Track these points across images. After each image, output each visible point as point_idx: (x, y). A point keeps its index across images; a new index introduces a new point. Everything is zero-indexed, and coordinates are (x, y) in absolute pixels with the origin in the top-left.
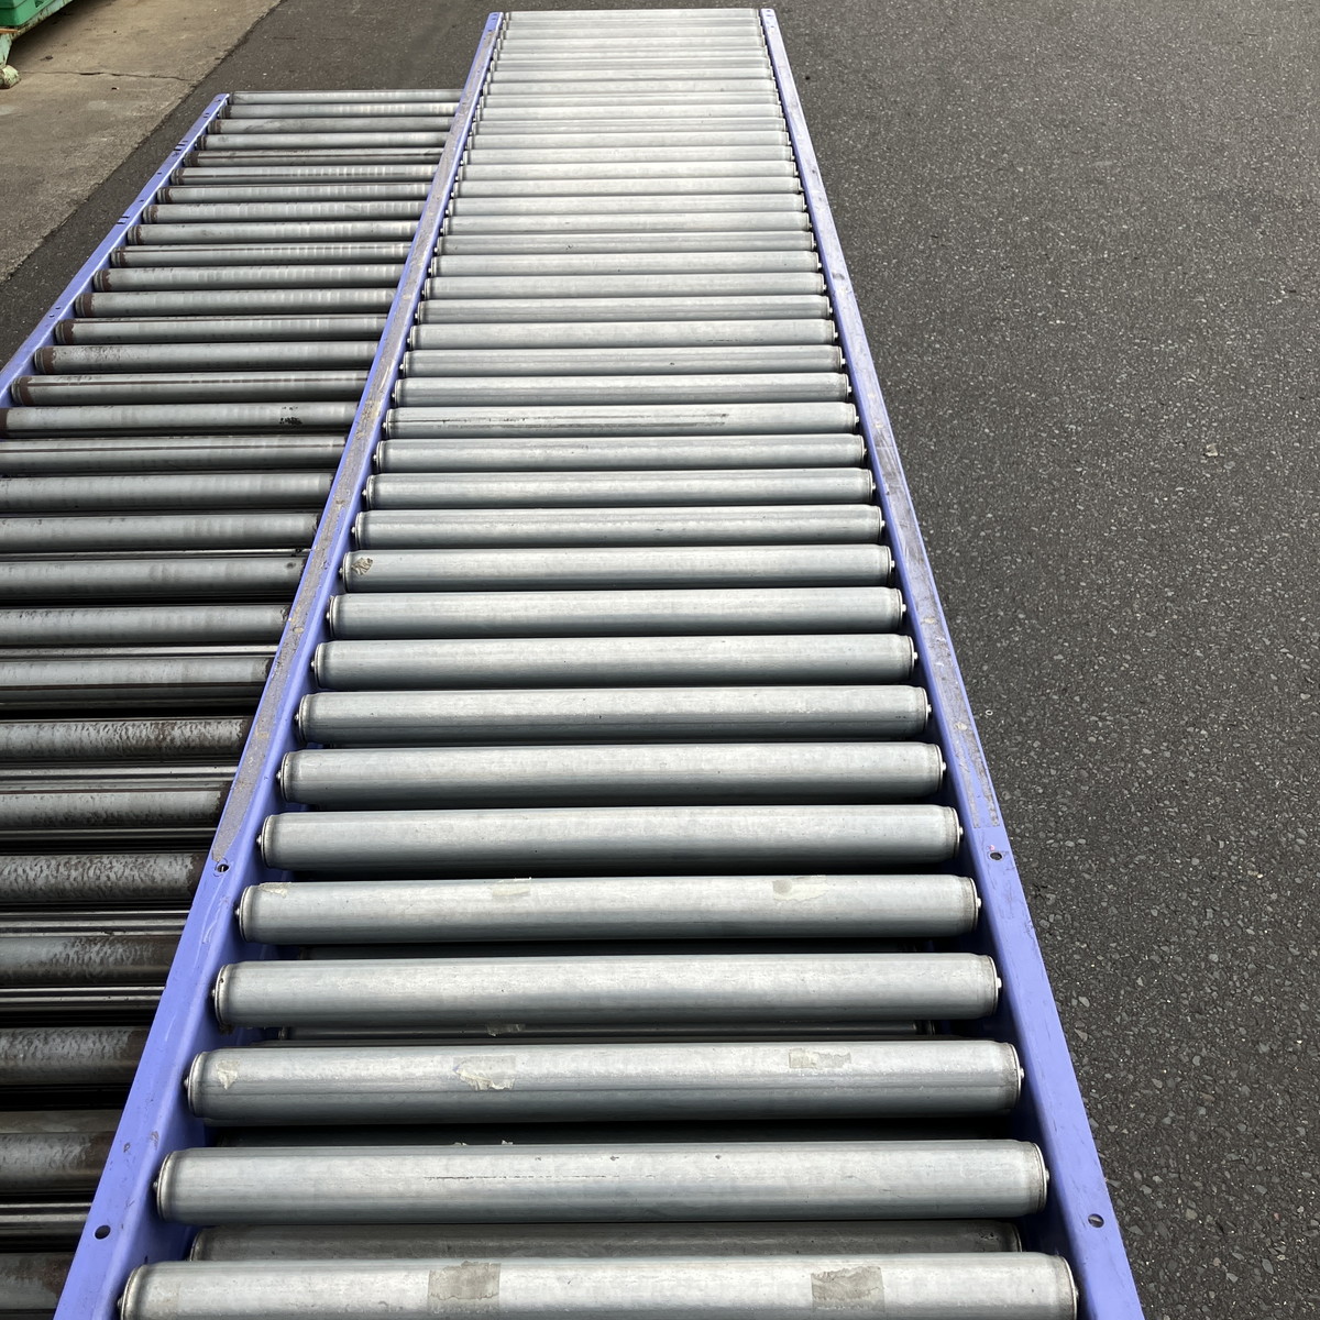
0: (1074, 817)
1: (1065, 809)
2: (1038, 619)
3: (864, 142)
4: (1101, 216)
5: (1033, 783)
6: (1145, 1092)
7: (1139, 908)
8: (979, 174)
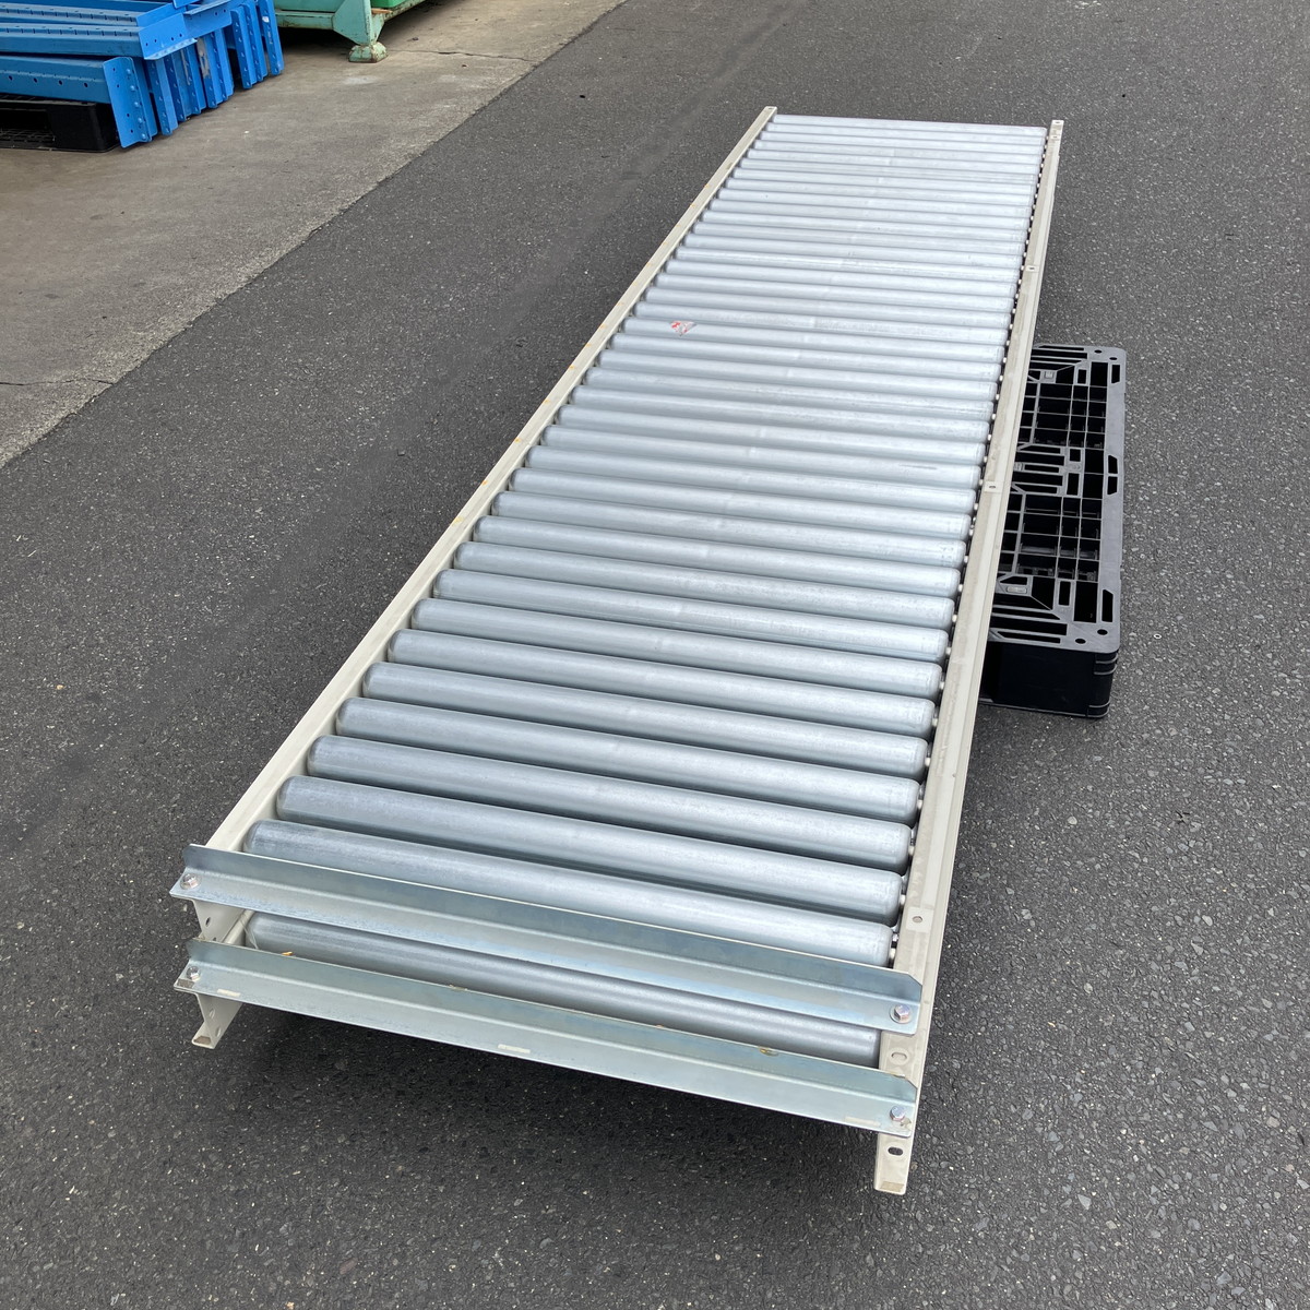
0: (1238, 758)
1: (1231, 750)
2: (1246, 581)
3: (1169, 142)
5: (1203, 723)
6: (1251, 1008)
7: (1287, 848)
8: (1285, 176)
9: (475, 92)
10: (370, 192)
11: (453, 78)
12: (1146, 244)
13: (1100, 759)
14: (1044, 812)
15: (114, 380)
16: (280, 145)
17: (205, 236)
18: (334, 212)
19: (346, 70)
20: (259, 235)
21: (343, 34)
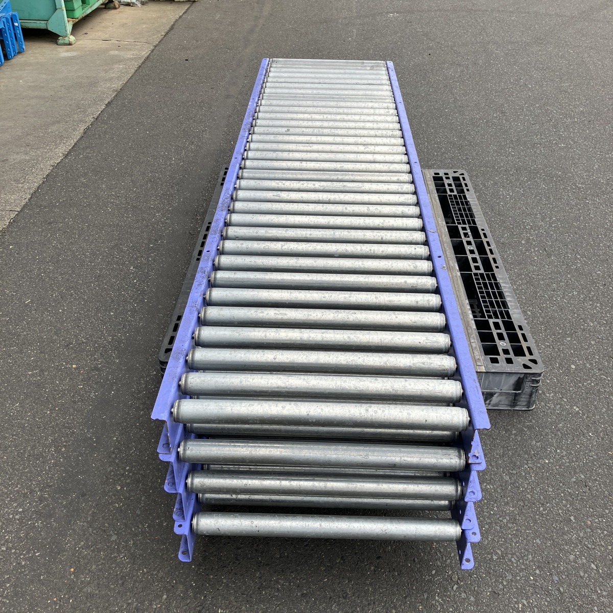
2: (586, 257)
3: (458, 74)
4: (570, 105)
5: (601, 320)
10: (104, 109)
11: (117, 52)
12: (472, 118)
13: (570, 339)
14: (560, 364)
17: (28, 135)
18: (90, 119)
19: (58, 49)
20: (57, 133)
21: (53, 31)
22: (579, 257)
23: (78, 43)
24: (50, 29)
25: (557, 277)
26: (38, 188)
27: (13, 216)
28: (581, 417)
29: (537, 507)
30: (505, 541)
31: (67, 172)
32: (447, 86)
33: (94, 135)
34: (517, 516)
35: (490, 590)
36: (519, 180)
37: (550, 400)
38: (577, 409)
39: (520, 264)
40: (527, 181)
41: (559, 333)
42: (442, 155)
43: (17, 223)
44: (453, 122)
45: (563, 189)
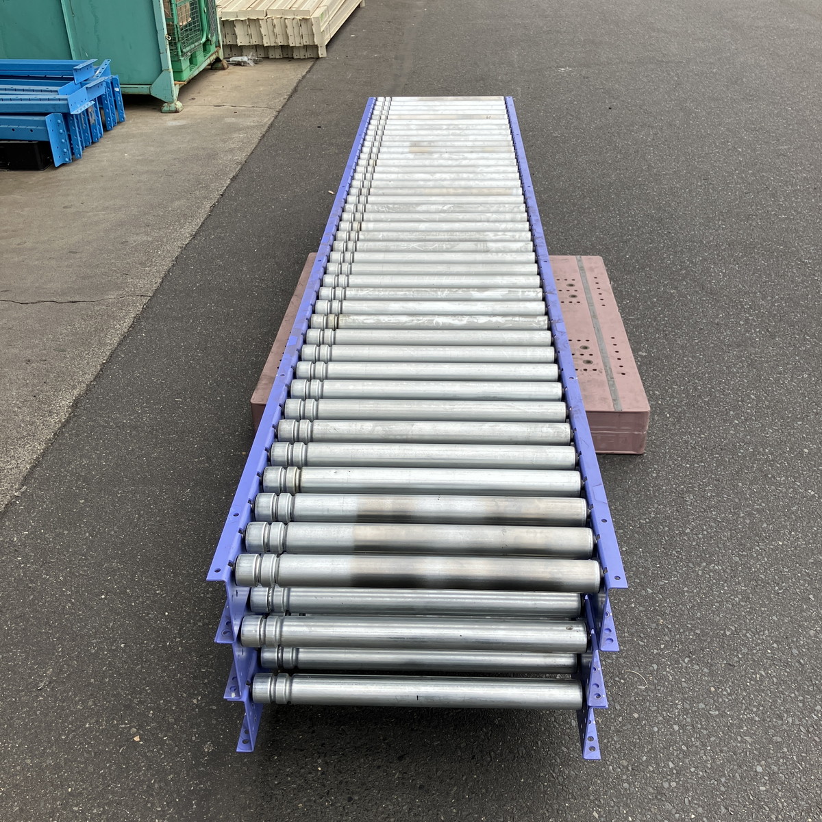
2: (816, 338)
3: (651, 137)
4: (790, 170)
8: (718, 152)
9: (254, 127)
10: (229, 184)
11: (233, 120)
12: (672, 188)
13: (801, 423)
14: (791, 449)
15: (151, 295)
16: (153, 161)
17: (145, 214)
18: (215, 196)
19: (163, 118)
20: (179, 211)
21: (157, 97)
22: (808, 338)
23: (185, 110)
24: (153, 94)
25: (784, 360)
26: (169, 271)
27: (145, 301)
28: (817, 501)
29: (771, 587)
30: (739, 618)
31: (199, 254)
32: (638, 151)
33: (223, 213)
34: (751, 595)
35: (725, 662)
36: (733, 255)
37: (781, 484)
38: (813, 493)
39: (739, 346)
40: (742, 257)
41: (788, 417)
42: (638, 229)
43: (152, 308)
44: (650, 193)
45: (786, 265)
